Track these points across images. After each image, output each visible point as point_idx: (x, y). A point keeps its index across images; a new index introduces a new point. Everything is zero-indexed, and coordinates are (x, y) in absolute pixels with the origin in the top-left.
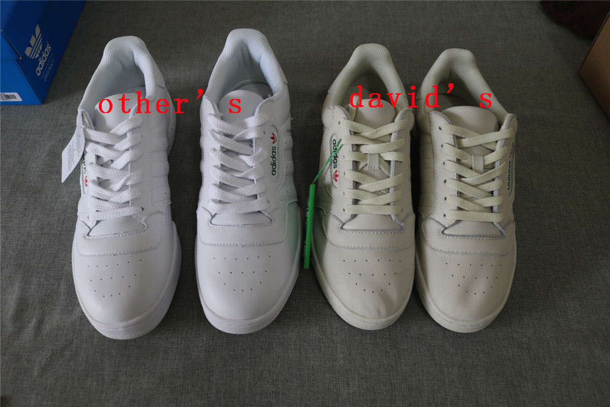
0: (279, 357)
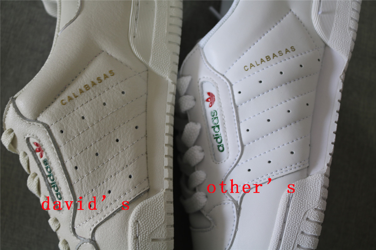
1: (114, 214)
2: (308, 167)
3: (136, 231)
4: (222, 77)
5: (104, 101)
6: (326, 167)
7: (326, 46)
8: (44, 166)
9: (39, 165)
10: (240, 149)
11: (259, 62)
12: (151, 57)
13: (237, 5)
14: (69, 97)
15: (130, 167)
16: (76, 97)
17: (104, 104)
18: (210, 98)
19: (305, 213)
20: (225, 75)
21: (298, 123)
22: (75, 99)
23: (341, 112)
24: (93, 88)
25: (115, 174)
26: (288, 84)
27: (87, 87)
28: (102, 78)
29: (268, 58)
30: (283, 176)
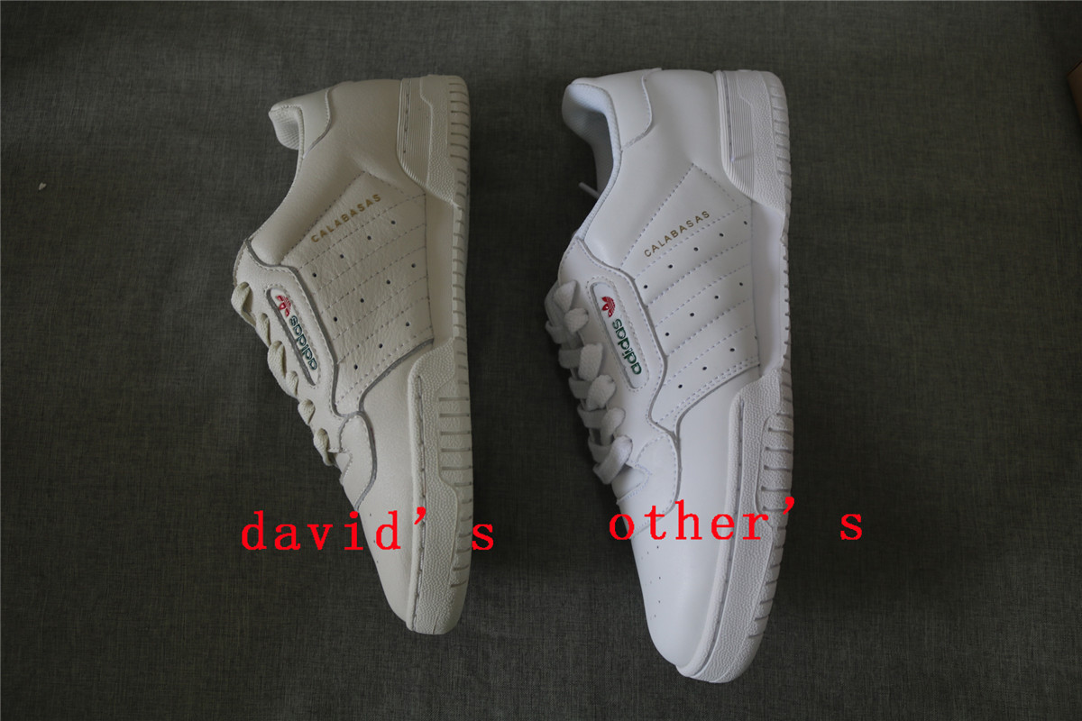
0: (392, 712)
1: (388, 371)
2: (759, 365)
3: (417, 388)
4: (618, 273)
5: (368, 235)
6: (783, 360)
7: (752, 202)
8: (291, 328)
9: (285, 326)
10: (662, 362)
11: (663, 241)
12: (428, 177)
13: (618, 172)
14: (321, 232)
15: (406, 313)
16: (332, 231)
17: (369, 238)
18: (606, 305)
19: (766, 422)
20: (622, 269)
21: (732, 310)
22: (330, 233)
23: (792, 287)
24: (353, 219)
25: (388, 323)
26: (709, 262)
27: (345, 218)
28: (365, 205)
29: (674, 233)
30: (726, 382)
